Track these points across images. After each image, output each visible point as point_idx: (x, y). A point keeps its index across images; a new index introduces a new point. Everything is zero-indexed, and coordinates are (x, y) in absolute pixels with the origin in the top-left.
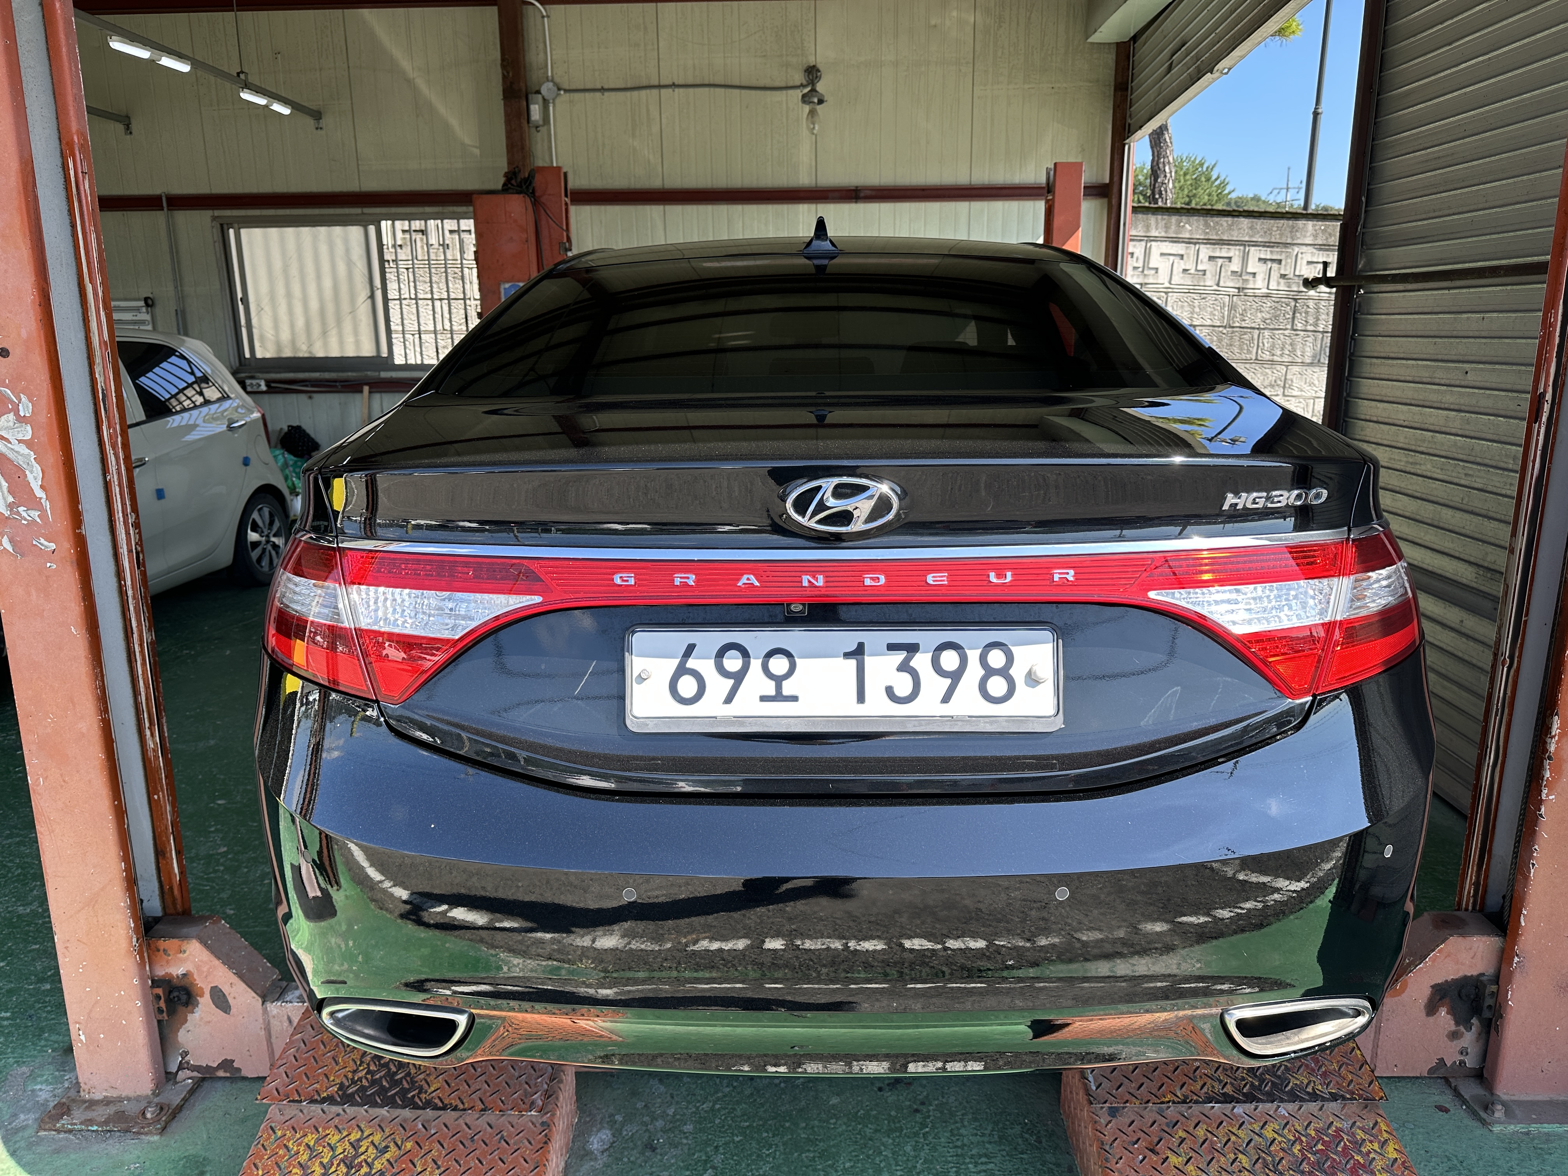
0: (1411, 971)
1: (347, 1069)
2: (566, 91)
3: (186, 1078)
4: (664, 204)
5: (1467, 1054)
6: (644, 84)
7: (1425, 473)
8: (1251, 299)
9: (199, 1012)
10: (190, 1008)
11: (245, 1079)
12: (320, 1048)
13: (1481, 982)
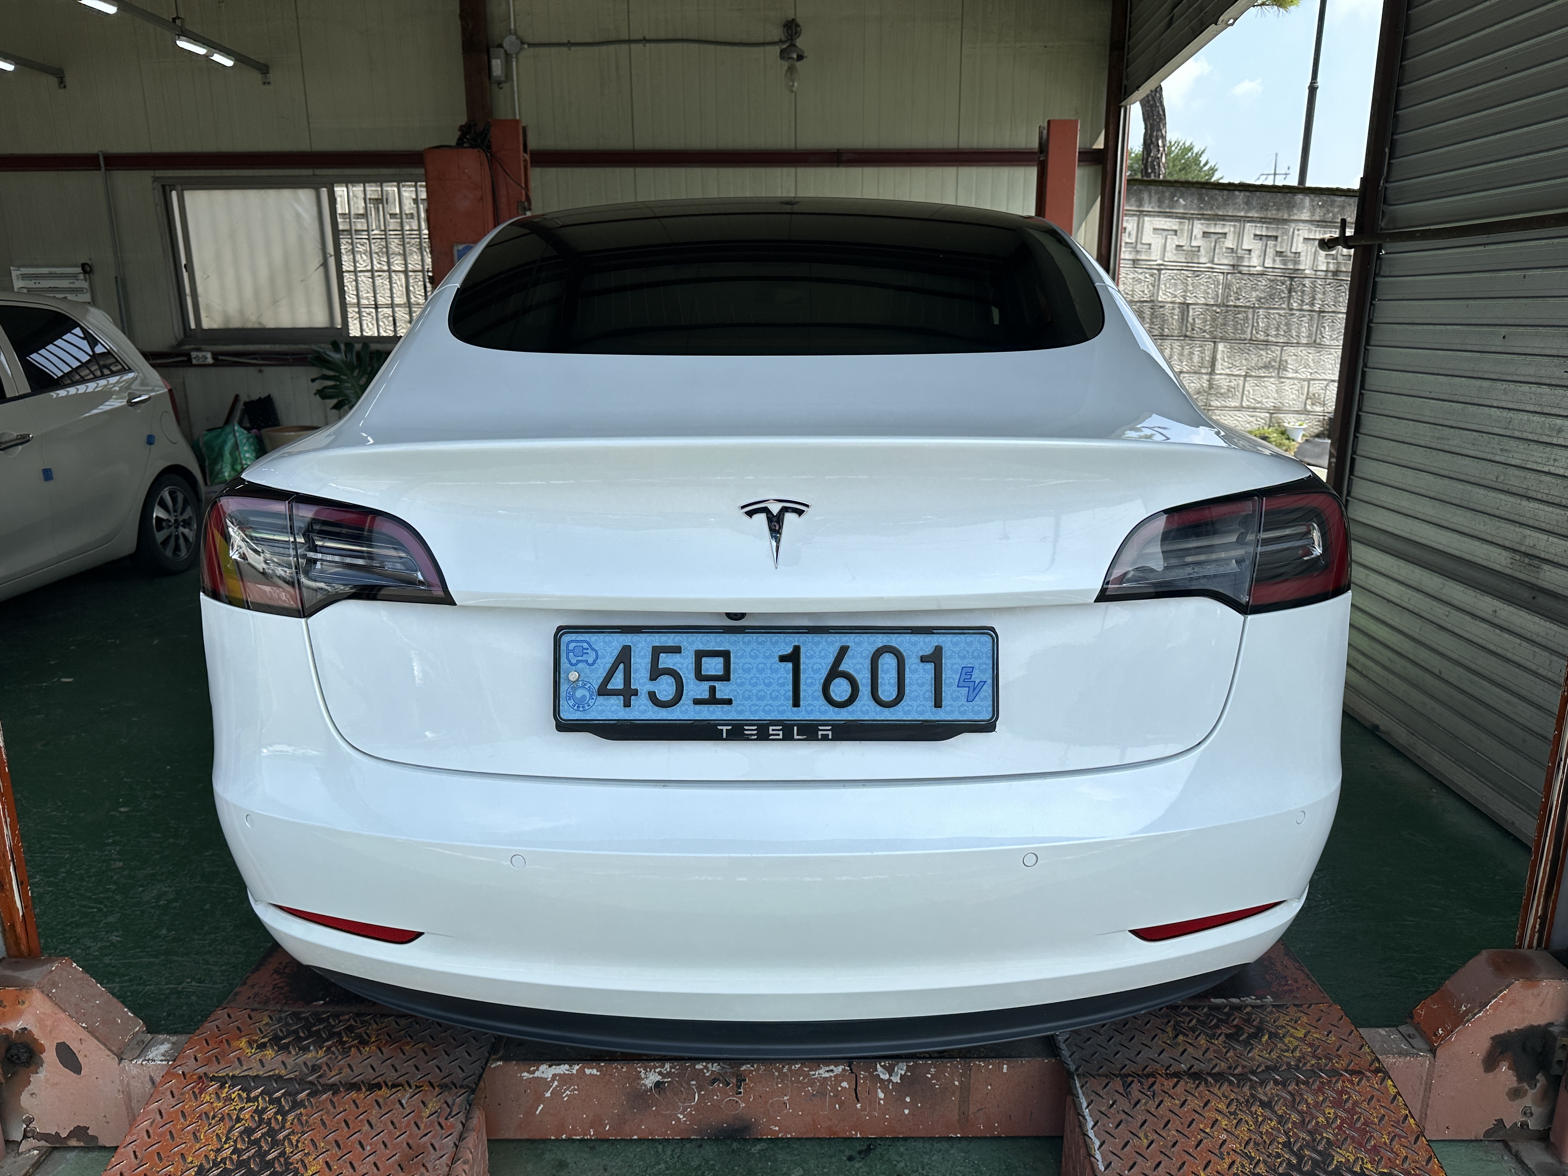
0: (1469, 1021)
1: (210, 1147)
2: (530, 45)
3: (31, 1150)
4: (635, 166)
5: (1532, 1114)
6: (614, 39)
7: (1453, 449)
8: (1246, 277)
9: (44, 1072)
10: (32, 1068)
11: (104, 1148)
12: (179, 1120)
13: (1550, 1032)
